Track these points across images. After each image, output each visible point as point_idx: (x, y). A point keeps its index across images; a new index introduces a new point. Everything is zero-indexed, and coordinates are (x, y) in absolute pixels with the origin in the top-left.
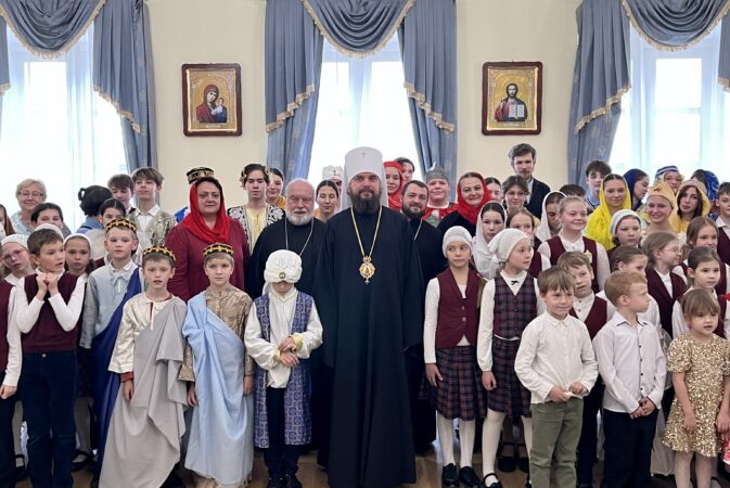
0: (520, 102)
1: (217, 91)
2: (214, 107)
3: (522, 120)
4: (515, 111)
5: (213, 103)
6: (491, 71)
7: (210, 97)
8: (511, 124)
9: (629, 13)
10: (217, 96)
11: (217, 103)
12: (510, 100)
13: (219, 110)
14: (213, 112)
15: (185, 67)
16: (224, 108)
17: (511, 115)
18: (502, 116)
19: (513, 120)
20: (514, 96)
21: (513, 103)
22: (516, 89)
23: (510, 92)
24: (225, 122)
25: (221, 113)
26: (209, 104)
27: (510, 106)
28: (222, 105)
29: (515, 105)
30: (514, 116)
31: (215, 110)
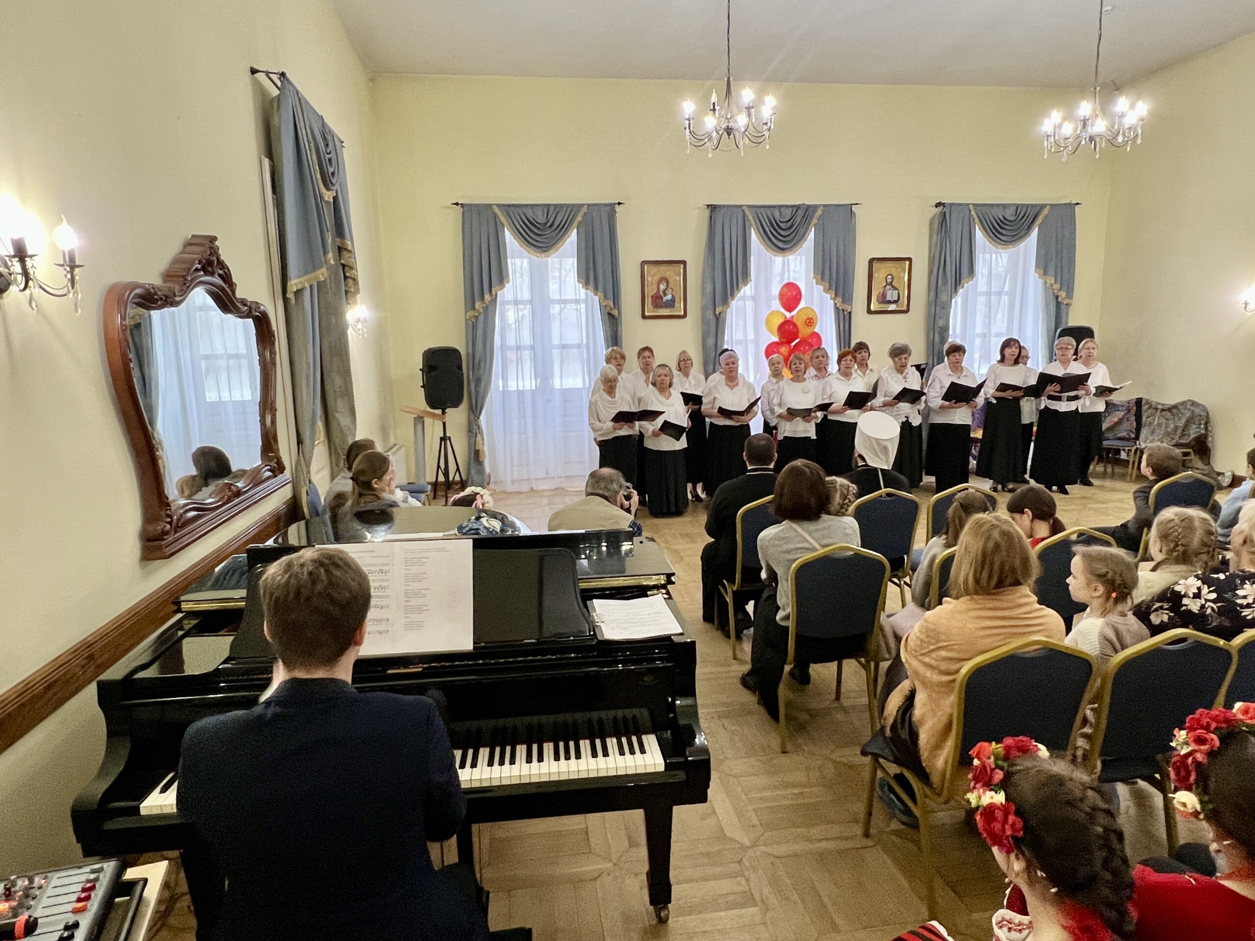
0: (895, 289)
1: (668, 282)
2: (665, 295)
3: (895, 302)
4: (891, 295)
6: (875, 265)
7: (662, 287)
8: (888, 305)
9: (977, 220)
10: (667, 286)
11: (667, 292)
12: (888, 287)
13: (669, 297)
14: (665, 299)
15: (644, 263)
16: (673, 296)
17: (889, 298)
18: (883, 300)
19: (890, 302)
20: (891, 284)
21: (890, 289)
22: (892, 278)
23: (888, 281)
24: (673, 307)
25: (670, 300)
26: (661, 293)
27: (888, 291)
28: (671, 293)
29: (891, 291)
30: (891, 299)
31: (666, 297)
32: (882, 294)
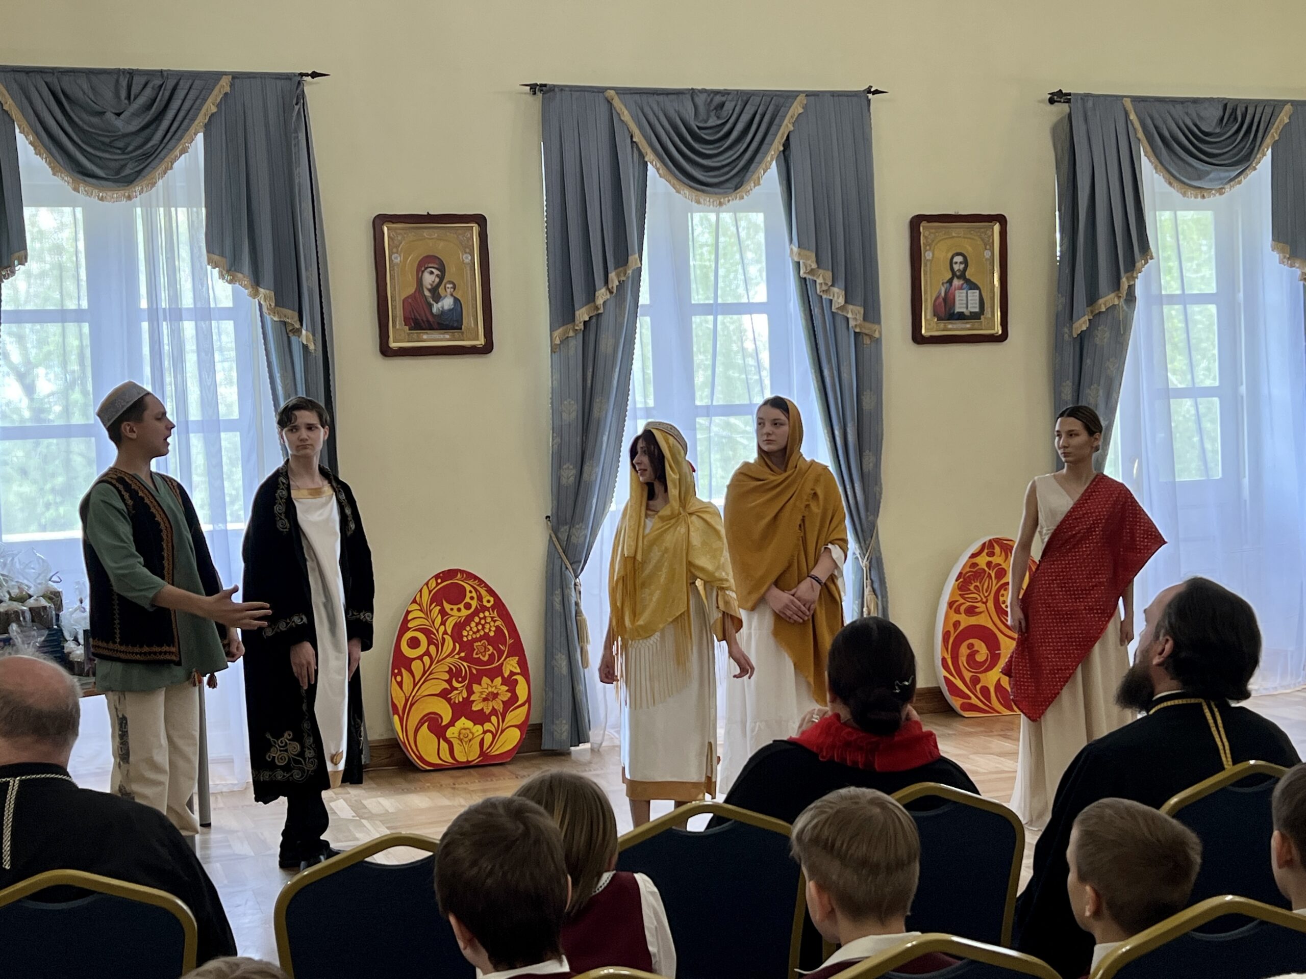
1: (442, 268)
6: (924, 231)
8: (960, 324)
9: (1141, 136)
11: (441, 290)
14: (436, 308)
16: (457, 300)
24: (459, 328)
25: (450, 310)
26: (427, 293)
27: (957, 292)
28: (452, 295)
29: (965, 291)
30: (964, 310)
31: (440, 304)
32: (945, 300)
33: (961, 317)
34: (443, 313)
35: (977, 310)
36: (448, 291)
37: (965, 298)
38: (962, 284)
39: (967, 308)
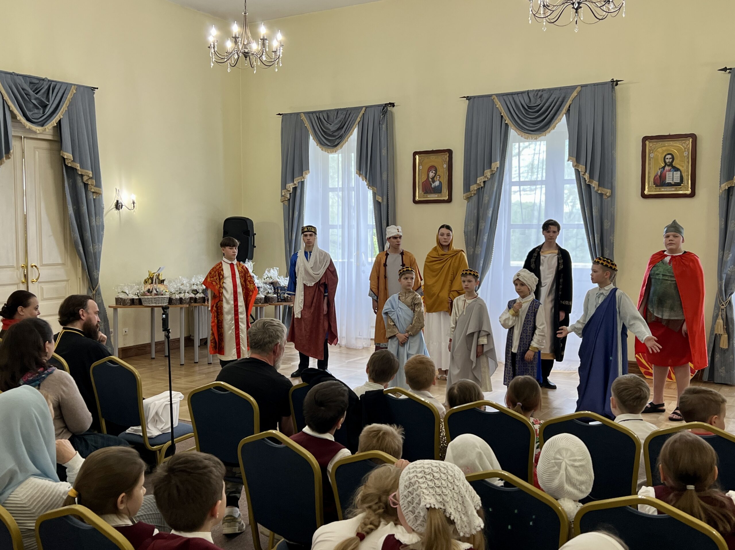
1: (436, 170)
2: (434, 182)
3: (677, 184)
5: (433, 178)
6: (650, 143)
8: (668, 188)
10: (436, 174)
15: (415, 154)
17: (668, 180)
20: (671, 164)
22: (673, 158)
24: (441, 192)
25: (438, 186)
26: (430, 180)
27: (667, 173)
28: (439, 180)
29: (672, 172)
30: (671, 182)
31: (435, 184)
32: (660, 176)
33: (670, 185)
34: (435, 187)
35: (679, 181)
36: (438, 179)
37: (672, 176)
38: (671, 169)
39: (673, 180)
